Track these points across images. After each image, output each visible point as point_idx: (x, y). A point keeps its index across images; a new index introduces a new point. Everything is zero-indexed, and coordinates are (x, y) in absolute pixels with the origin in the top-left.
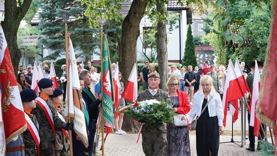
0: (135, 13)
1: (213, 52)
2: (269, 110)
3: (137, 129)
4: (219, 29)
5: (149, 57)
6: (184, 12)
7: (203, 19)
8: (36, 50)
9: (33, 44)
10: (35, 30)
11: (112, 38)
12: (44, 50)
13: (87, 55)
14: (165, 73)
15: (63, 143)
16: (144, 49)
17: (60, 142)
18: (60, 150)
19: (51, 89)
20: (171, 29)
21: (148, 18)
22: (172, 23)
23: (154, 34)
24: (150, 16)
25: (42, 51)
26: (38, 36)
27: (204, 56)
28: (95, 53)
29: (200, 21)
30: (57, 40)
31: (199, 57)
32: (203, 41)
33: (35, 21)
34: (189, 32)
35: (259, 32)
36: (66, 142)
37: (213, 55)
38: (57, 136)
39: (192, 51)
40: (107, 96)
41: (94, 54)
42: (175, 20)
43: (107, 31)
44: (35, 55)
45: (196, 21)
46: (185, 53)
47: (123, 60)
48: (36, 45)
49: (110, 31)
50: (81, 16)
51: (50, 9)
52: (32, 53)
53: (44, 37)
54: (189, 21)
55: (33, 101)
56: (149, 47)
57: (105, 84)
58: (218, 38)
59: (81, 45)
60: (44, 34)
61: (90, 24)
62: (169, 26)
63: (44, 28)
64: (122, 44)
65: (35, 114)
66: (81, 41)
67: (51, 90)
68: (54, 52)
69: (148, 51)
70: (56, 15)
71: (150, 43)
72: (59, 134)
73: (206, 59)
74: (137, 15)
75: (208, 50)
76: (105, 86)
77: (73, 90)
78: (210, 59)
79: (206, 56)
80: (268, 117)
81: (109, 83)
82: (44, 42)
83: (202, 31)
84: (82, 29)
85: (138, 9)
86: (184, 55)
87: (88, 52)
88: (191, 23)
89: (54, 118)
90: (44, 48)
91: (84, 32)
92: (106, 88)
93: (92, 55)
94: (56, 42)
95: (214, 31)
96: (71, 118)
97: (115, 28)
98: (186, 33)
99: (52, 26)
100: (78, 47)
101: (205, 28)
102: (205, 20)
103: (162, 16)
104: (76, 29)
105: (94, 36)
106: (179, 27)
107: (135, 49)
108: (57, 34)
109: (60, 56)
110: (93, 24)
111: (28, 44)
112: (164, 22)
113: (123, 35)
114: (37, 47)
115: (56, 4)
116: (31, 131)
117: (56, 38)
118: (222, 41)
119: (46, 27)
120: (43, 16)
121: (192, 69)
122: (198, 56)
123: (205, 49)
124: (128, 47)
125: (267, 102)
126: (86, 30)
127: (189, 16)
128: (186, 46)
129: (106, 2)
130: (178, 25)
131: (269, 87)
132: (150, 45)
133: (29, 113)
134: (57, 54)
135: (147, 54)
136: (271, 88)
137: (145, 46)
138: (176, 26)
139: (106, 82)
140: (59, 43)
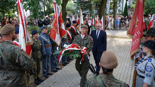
5: (111, 13)
8: (75, 11)
9: (75, 9)
25: (77, 11)
26: (76, 6)
33: (75, 1)
35: (151, 4)
43: (98, 4)
44: (75, 12)
46: (124, 11)
47: (100, 14)
52: (74, 11)
53: (78, 6)
62: (119, 2)
63: (78, 3)
64: (100, 9)
65: (71, 31)
67: (76, 24)
69: (111, 11)
79: (132, 12)
82: (78, 8)
84: (90, 4)
91: (90, 5)
100: (88, 9)
101: (133, 2)
104: (88, 4)
108: (82, 5)
111: (73, 9)
114: (76, 9)
125: (131, 30)
132: (112, 9)
136: (133, 26)
137: (110, 9)
140: (82, 8)
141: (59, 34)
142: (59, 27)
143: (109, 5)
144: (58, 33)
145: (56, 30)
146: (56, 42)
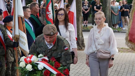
3: (80, 47)
14: (108, 5)
15: (14, 57)
17: (11, 56)
18: (12, 62)
38: (10, 51)
40: (49, 22)
57: (48, 13)
72: (11, 50)
76: (48, 15)
77: (18, 17)
81: (51, 12)
89: (4, 38)
92: (49, 16)
96: (17, 38)
139: (49, 12)
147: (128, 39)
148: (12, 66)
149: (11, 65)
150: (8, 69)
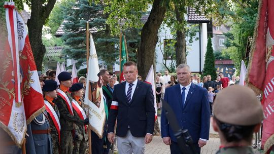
0: (154, 20)
1: (234, 65)
2: (258, 80)
4: (239, 42)
5: (169, 68)
6: (205, 25)
7: (224, 34)
8: (59, 60)
9: (57, 54)
10: (59, 42)
11: (133, 49)
12: (68, 60)
13: (109, 64)
15: (83, 134)
16: (164, 61)
17: (80, 133)
18: (80, 141)
19: (69, 81)
20: (191, 41)
21: (167, 26)
22: (192, 35)
23: (174, 44)
24: (169, 25)
25: (66, 62)
26: (63, 47)
27: (225, 70)
28: (117, 63)
29: (222, 36)
30: (81, 50)
31: (220, 70)
32: (224, 55)
33: (60, 33)
34: (210, 44)
36: (86, 133)
37: (234, 69)
39: (212, 63)
41: (115, 64)
42: (195, 32)
43: (129, 41)
45: (218, 35)
46: (205, 65)
48: (60, 55)
49: (131, 42)
50: (104, 28)
51: (74, 20)
53: (68, 47)
54: (210, 34)
55: (55, 91)
56: (169, 59)
58: (238, 51)
59: (103, 55)
60: (68, 44)
61: (112, 32)
62: (189, 38)
63: (68, 38)
64: (141, 50)
66: (103, 51)
67: (70, 83)
68: (77, 61)
69: (169, 63)
70: (79, 26)
71: (170, 54)
73: (227, 72)
74: (156, 22)
75: (228, 63)
78: (230, 73)
79: (227, 69)
80: (257, 87)
82: (68, 51)
83: (223, 45)
84: (105, 40)
85: (156, 16)
86: (204, 67)
87: (110, 62)
88: (212, 37)
90: (68, 58)
91: (107, 43)
93: (114, 64)
94: (79, 52)
95: (234, 45)
97: (136, 39)
98: (206, 46)
99: (76, 36)
100: (101, 57)
101: (226, 43)
102: (226, 35)
103: (181, 25)
104: (98, 39)
105: (116, 47)
106: (200, 39)
107: (153, 55)
108: (80, 45)
109: (83, 66)
110: (114, 32)
111: (52, 55)
112: (183, 31)
113: (142, 41)
114: (61, 58)
115: (80, 15)
116: (52, 118)
117: (79, 48)
118: (243, 54)
119: (70, 37)
120: (67, 27)
121: (210, 78)
122: (218, 69)
123: (226, 62)
124: (147, 53)
126: (108, 40)
127: (210, 30)
128: (206, 58)
129: (126, 11)
130: (199, 37)
131: (257, 60)
132: (170, 57)
133: (51, 102)
134: (80, 64)
135: (167, 66)
136: (259, 61)
137: (166, 58)
138: (196, 38)
140: (82, 53)
141: (23, 106)
142: (22, 84)
143: (162, 46)
144: (20, 101)
145: (13, 90)
146: (13, 131)
147: (248, 80)
148: (80, 145)
149: (78, 145)
150: (75, 149)
